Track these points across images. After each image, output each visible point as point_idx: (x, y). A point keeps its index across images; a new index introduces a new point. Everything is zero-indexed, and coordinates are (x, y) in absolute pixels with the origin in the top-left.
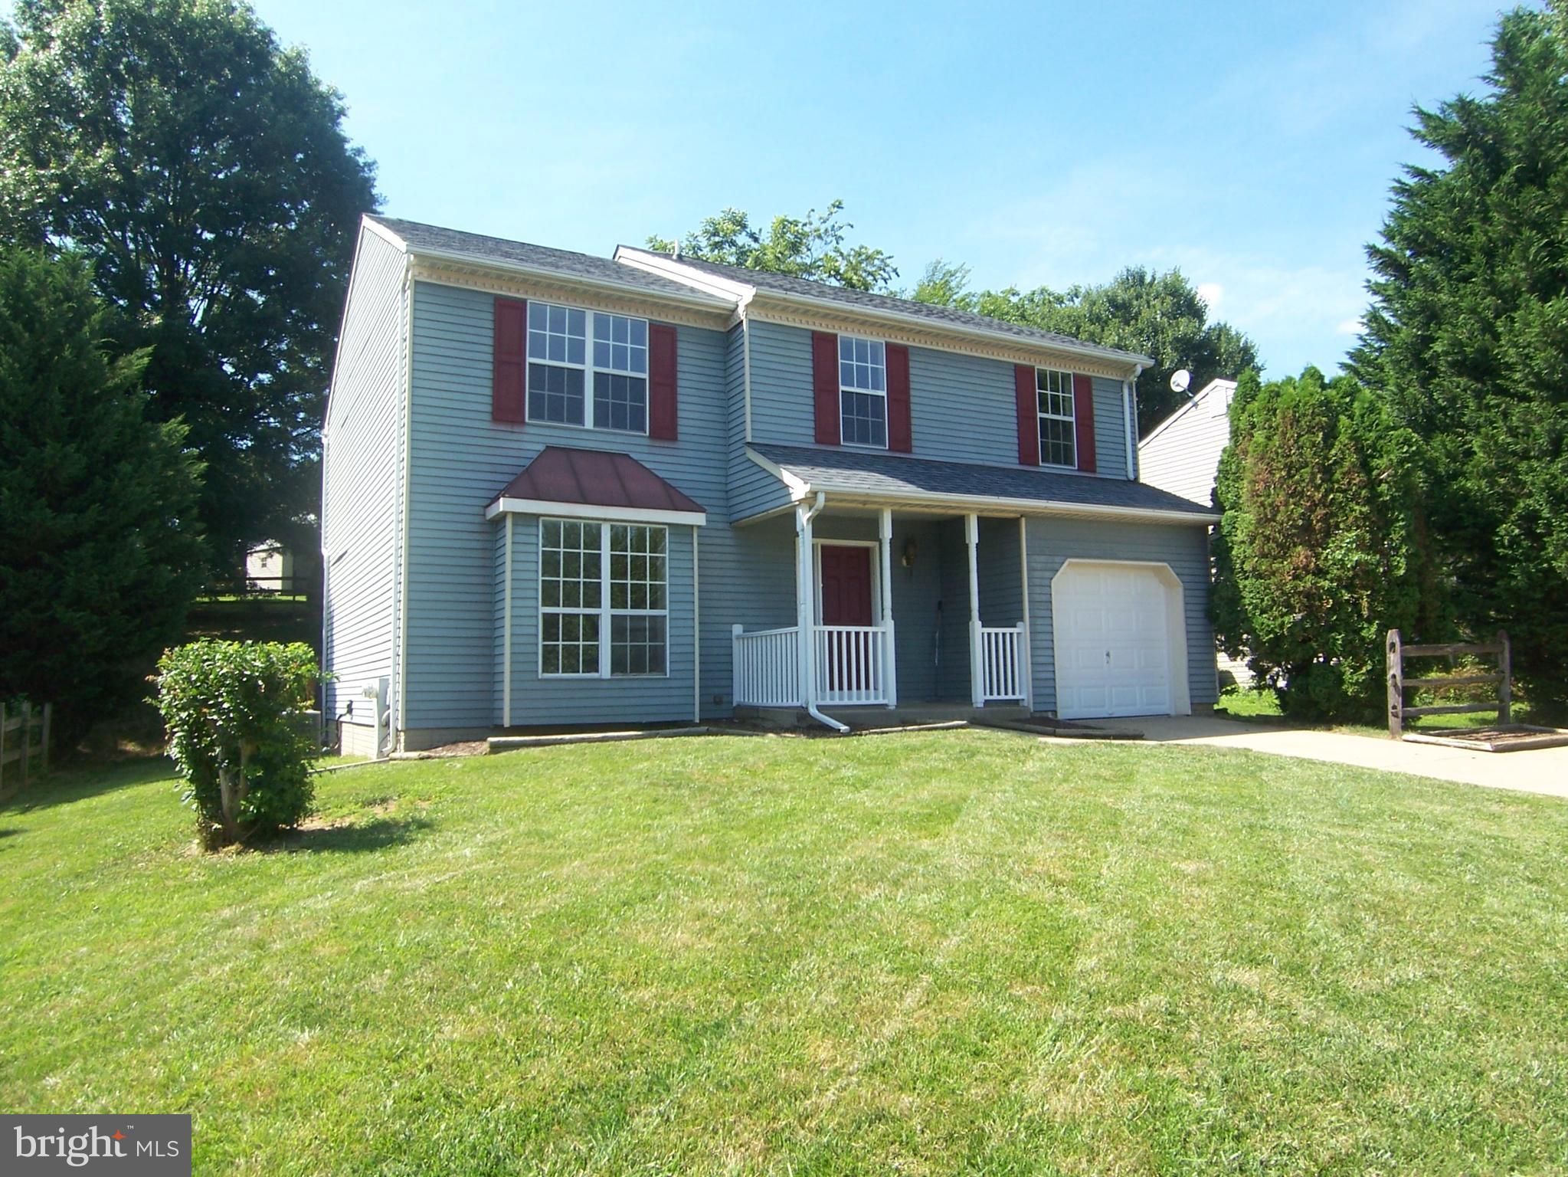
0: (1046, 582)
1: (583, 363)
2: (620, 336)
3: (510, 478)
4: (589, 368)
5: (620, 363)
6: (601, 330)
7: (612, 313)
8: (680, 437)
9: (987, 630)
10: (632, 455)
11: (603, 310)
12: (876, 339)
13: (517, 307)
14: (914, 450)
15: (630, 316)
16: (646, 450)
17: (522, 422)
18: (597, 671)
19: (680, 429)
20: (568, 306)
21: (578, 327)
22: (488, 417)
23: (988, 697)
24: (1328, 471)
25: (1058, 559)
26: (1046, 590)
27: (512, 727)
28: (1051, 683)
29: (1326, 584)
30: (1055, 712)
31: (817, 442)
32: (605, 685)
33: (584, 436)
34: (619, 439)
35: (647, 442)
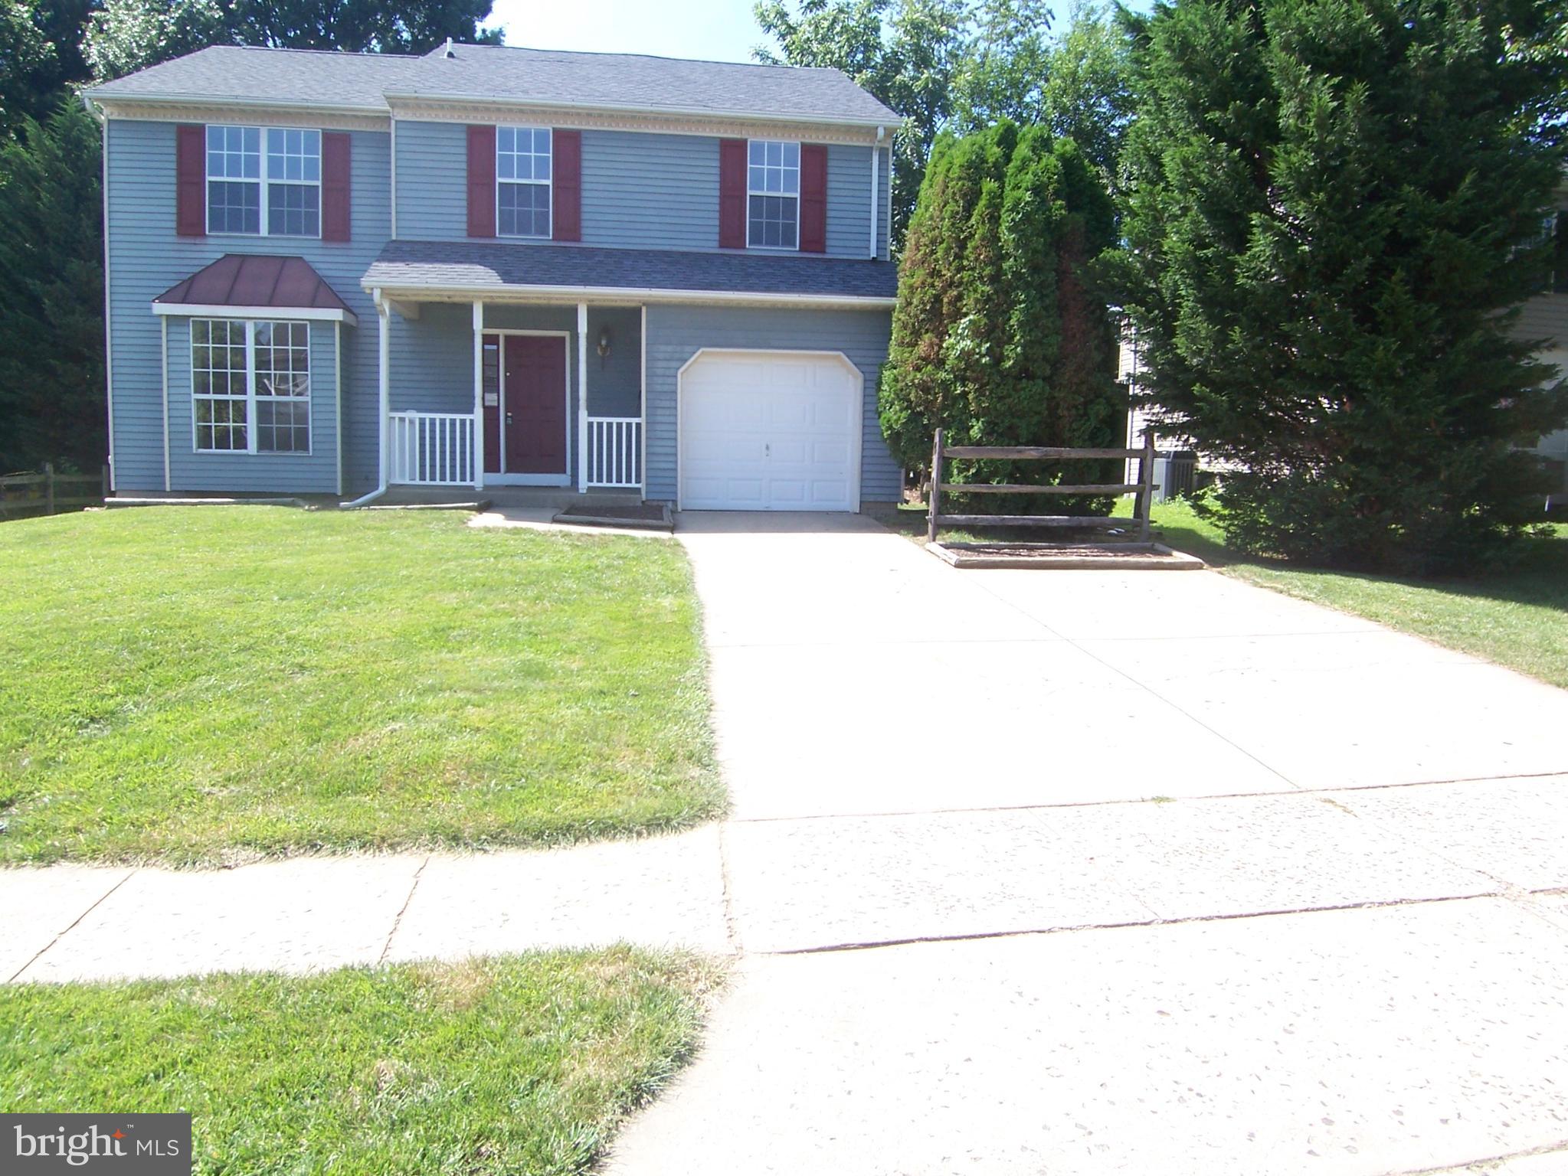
0: (672, 372)
1: (258, 176)
2: (294, 148)
3: (174, 284)
4: (264, 181)
5: (294, 172)
6: (275, 144)
7: (285, 127)
8: (353, 238)
9: (595, 420)
10: (307, 258)
11: (277, 125)
12: (542, 127)
13: (198, 131)
14: (584, 238)
15: (303, 128)
16: (320, 251)
17: (203, 235)
18: (245, 447)
19: (354, 230)
20: (242, 125)
21: (253, 145)
22: (174, 232)
23: (595, 484)
24: (962, 245)
25: (688, 349)
26: (670, 380)
27: (172, 491)
28: (671, 474)
29: (942, 375)
30: (675, 502)
31: (470, 235)
32: (252, 460)
33: (260, 243)
34: (292, 244)
35: (320, 244)
